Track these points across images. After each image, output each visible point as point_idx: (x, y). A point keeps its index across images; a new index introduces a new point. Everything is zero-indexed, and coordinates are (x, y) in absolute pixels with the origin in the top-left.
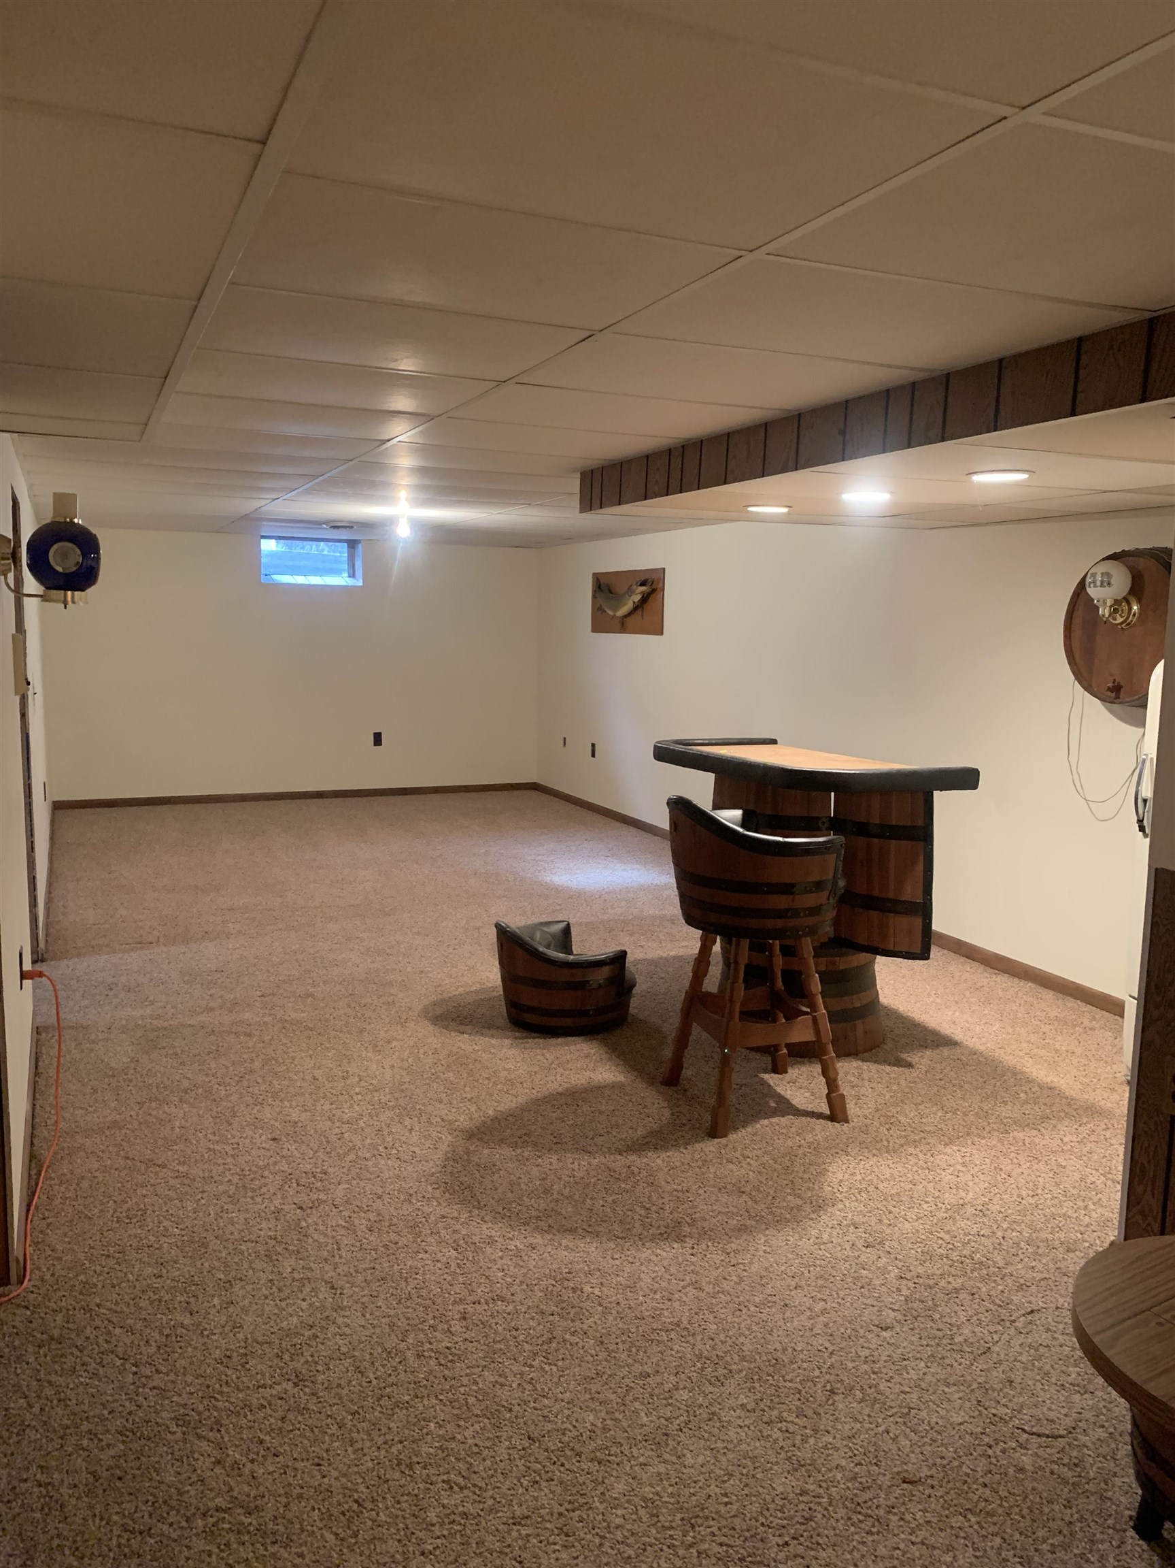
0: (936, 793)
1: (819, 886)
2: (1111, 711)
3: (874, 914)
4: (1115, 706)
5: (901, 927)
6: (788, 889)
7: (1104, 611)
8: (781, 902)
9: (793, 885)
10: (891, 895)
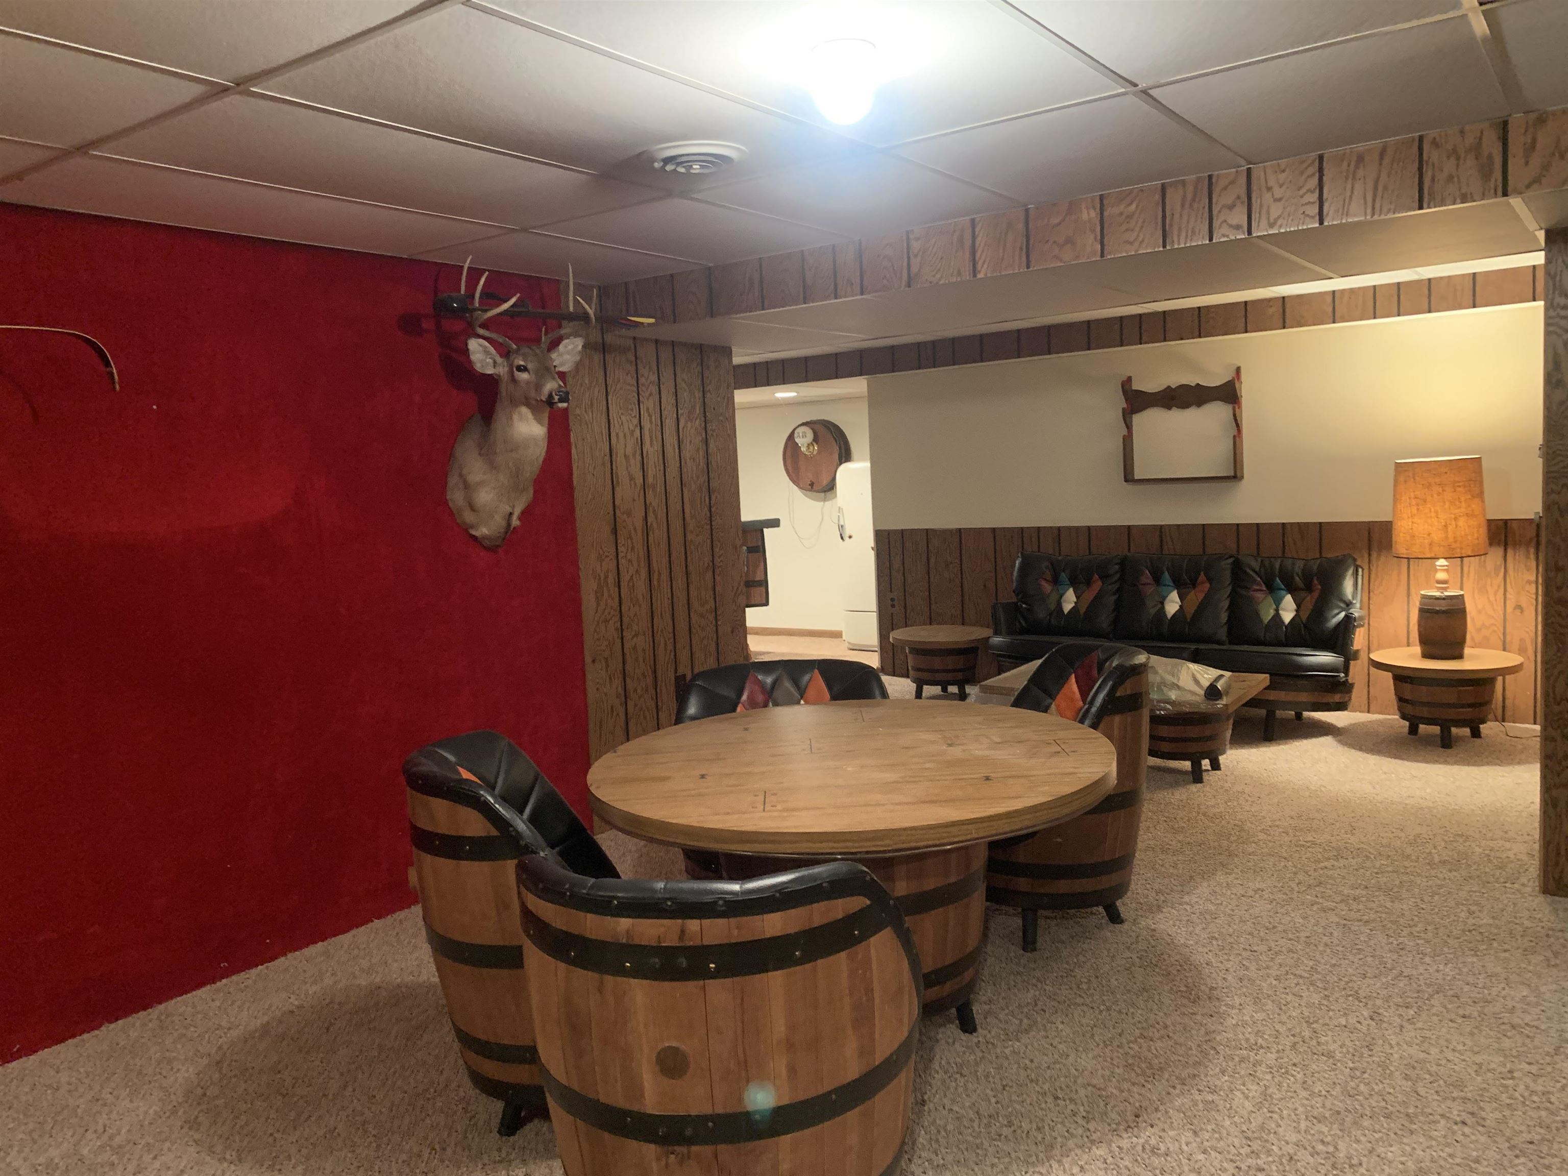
0: (765, 530)
2: (806, 496)
4: (809, 493)
5: (757, 592)
7: (803, 449)
10: (754, 578)
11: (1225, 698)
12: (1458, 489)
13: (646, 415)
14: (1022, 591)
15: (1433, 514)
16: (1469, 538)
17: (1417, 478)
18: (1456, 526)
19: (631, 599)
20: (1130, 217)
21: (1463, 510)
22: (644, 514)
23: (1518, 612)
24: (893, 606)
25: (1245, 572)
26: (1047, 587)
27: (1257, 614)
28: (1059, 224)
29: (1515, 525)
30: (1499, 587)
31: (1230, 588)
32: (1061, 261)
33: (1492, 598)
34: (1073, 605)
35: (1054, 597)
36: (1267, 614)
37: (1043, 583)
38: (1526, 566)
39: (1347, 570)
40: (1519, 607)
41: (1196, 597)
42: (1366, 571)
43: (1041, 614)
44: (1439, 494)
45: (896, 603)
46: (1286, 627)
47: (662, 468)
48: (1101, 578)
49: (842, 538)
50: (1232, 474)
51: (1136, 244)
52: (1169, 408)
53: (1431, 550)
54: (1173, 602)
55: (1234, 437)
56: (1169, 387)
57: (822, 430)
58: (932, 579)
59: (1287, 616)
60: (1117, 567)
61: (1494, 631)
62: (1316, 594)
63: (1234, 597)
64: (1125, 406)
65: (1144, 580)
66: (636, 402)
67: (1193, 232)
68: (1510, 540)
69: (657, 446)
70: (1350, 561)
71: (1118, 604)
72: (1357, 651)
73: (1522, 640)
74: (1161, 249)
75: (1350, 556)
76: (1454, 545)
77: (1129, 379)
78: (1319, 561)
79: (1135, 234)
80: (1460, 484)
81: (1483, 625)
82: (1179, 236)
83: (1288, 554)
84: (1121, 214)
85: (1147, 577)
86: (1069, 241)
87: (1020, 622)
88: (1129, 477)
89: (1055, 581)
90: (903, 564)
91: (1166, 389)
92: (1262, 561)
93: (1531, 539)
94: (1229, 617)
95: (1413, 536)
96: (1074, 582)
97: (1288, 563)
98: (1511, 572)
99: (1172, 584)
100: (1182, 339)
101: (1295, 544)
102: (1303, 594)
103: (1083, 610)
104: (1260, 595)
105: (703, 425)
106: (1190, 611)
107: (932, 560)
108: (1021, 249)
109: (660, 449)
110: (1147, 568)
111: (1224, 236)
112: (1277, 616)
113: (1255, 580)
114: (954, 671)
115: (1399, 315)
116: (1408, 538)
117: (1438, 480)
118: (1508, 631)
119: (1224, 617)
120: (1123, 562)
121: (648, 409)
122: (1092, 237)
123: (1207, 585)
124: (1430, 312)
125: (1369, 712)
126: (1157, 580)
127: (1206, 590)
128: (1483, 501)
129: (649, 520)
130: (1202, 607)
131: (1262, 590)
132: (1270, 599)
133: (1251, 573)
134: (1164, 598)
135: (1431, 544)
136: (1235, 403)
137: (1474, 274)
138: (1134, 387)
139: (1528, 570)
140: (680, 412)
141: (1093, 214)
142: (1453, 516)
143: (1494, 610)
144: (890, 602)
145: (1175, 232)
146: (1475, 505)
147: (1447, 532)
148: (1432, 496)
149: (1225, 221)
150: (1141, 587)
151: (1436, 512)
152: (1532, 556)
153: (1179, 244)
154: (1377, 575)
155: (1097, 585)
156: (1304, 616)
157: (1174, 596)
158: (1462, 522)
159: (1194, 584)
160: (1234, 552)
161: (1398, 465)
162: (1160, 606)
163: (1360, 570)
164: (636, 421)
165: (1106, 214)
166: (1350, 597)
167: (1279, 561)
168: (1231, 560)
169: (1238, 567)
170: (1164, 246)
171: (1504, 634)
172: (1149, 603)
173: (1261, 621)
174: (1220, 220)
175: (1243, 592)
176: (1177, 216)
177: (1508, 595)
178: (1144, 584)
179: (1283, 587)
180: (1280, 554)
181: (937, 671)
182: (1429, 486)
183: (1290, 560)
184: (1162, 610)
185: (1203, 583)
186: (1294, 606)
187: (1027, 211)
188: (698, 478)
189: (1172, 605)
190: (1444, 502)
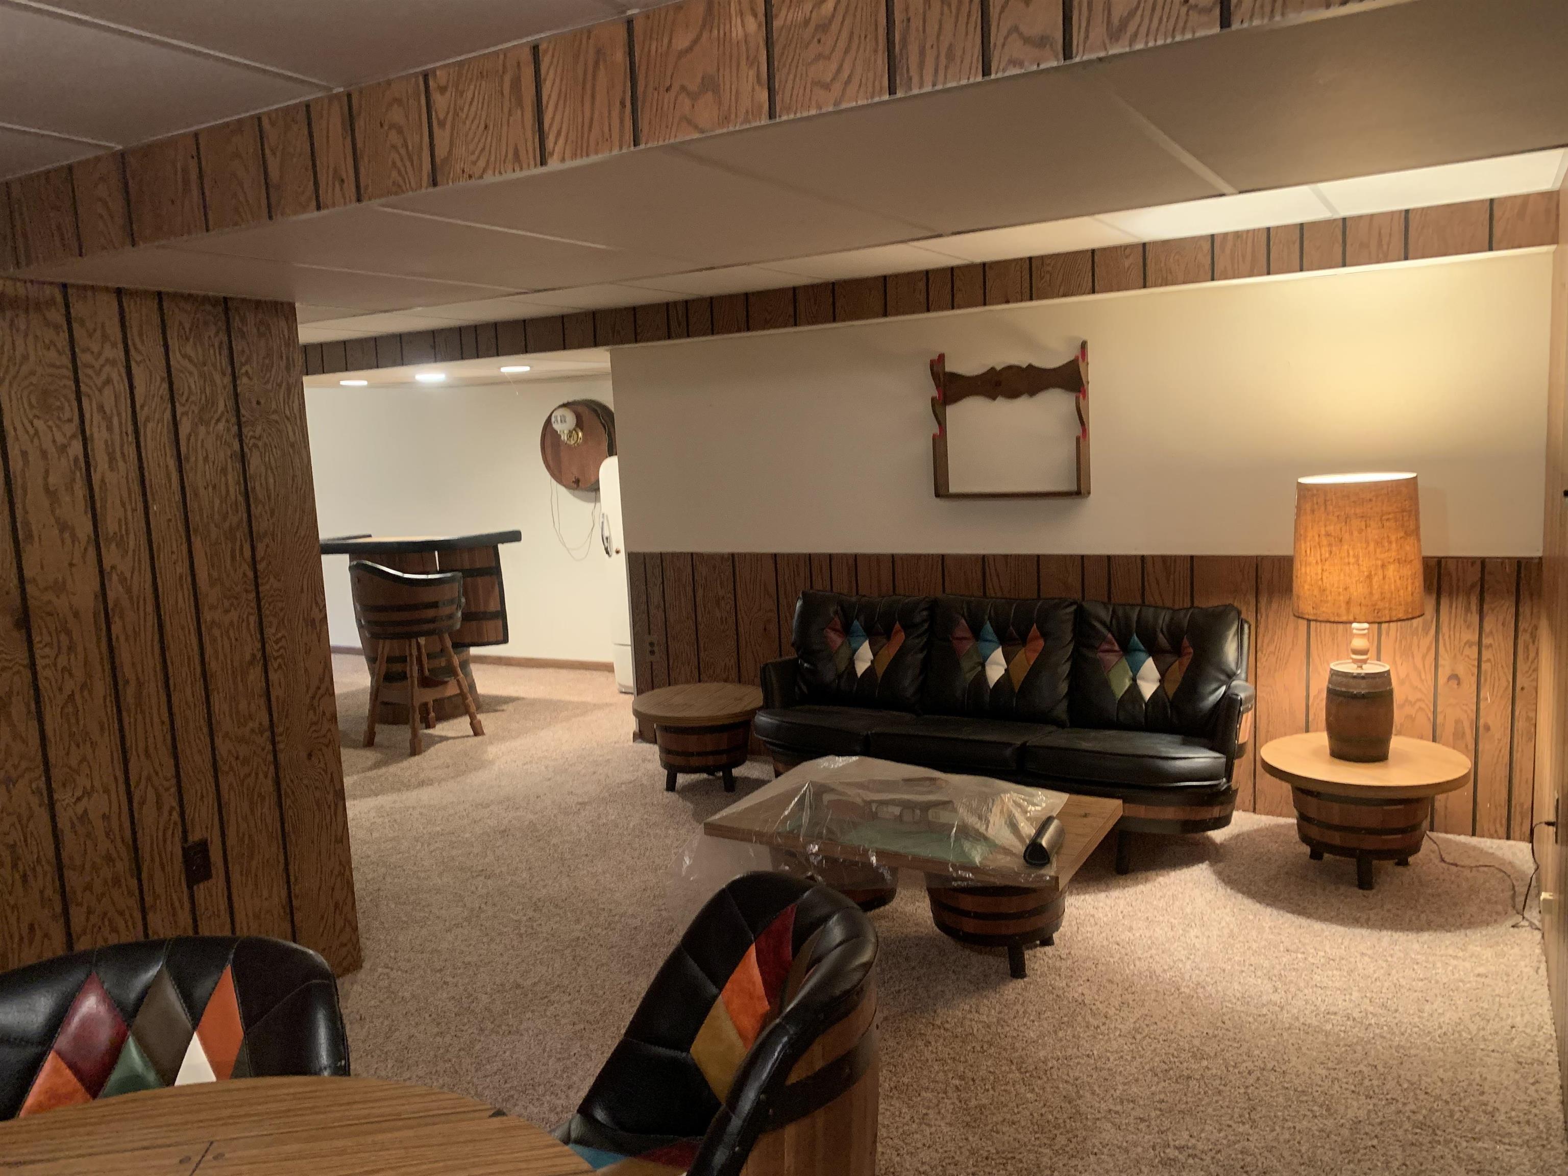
0: (500, 546)
1: (452, 601)
2: (574, 495)
3: (474, 623)
4: (576, 492)
5: (490, 627)
6: (435, 605)
7: (564, 437)
8: (431, 613)
9: (437, 603)
10: (482, 609)
11: (1054, 860)
12: (1387, 524)
13: (97, 418)
14: (804, 646)
15: (1352, 560)
16: (1402, 592)
17: (1330, 508)
18: (1384, 578)
19: (72, 735)
20: (824, 27)
21: (1394, 554)
22: (97, 587)
23: (1454, 683)
24: (652, 652)
25: (1093, 627)
26: (836, 639)
27: (1106, 684)
28: (690, 49)
29: (1452, 566)
30: (1429, 649)
31: (1071, 647)
32: (696, 128)
33: (1420, 665)
34: (869, 664)
35: (844, 653)
36: (1121, 686)
37: (832, 635)
38: (1465, 621)
39: (1228, 627)
40: (1454, 677)
41: (1027, 657)
42: (1253, 628)
43: (829, 676)
44: (1360, 531)
45: (656, 649)
46: (1146, 704)
47: (140, 506)
48: (905, 627)
49: (607, 553)
50: (1074, 488)
51: (837, 87)
52: (994, 398)
53: (1348, 610)
54: (998, 664)
55: (1078, 439)
56: (993, 369)
57: (586, 413)
58: (699, 618)
59: (1148, 688)
60: (925, 613)
61: (1420, 708)
62: (1186, 660)
63: (1077, 660)
64: (935, 393)
65: (959, 633)
66: (73, 396)
67: (950, 56)
68: (1445, 586)
69: (126, 468)
70: (1233, 614)
71: (926, 664)
72: (1242, 747)
73: (1458, 722)
74: (886, 97)
75: (1230, 607)
76: (1381, 605)
77: (942, 357)
78: (1191, 611)
79: (834, 66)
80: (1391, 516)
81: (1406, 700)
82: (921, 65)
83: (1149, 599)
84: (807, 22)
85: (962, 629)
86: (710, 85)
87: (800, 688)
88: (941, 490)
89: (847, 631)
90: (664, 596)
91: (988, 371)
92: (1114, 611)
93: (1473, 586)
94: (1070, 687)
95: (1323, 590)
96: (871, 633)
97: (1149, 613)
98: (1445, 629)
99: (995, 638)
100: (1007, 302)
101: (1158, 583)
102: (1169, 658)
103: (880, 671)
104: (1111, 658)
105: (235, 429)
106: (1019, 677)
107: (700, 593)
108: (623, 104)
109: (134, 474)
110: (963, 616)
111: (1014, 62)
112: (1134, 688)
113: (1105, 637)
114: (713, 753)
115: (1301, 270)
116: (1316, 592)
117: (1359, 511)
118: (1439, 709)
119: (1064, 688)
120: (933, 606)
121: (101, 408)
122: (752, 73)
123: (1041, 642)
124: (1344, 265)
125: (1254, 811)
126: (976, 632)
127: (1040, 649)
128: (1419, 540)
129: (111, 595)
130: (1034, 672)
131: (1115, 651)
132: (1124, 663)
133: (1098, 625)
134: (986, 658)
135: (1348, 603)
136: (1080, 391)
137: (1407, 211)
138: (948, 369)
139: (1468, 627)
140: (178, 410)
141: (752, 25)
142: (1379, 563)
143: (1422, 680)
144: (649, 648)
145: (914, 59)
146: (1409, 547)
147: (1370, 586)
148: (1351, 533)
149: (1016, 29)
150: (954, 642)
151: (1357, 557)
152: (1474, 607)
153: (921, 86)
154: (1266, 627)
155: (900, 637)
156: (1171, 690)
157: (998, 655)
158: (1391, 571)
159: (1023, 639)
160: (1077, 596)
161: (1304, 489)
162: (980, 668)
163: (1246, 627)
164: (71, 428)
165: (777, 24)
166: (1233, 666)
167: (1137, 610)
168: (1074, 607)
169: (1081, 618)
170: (891, 91)
171: (1435, 712)
172: (966, 664)
173: (1113, 694)
174: (1004, 31)
175: (1090, 654)
176: (916, 23)
177: (1441, 662)
178: (957, 639)
179: (1142, 647)
180: (1140, 601)
181: (692, 754)
182: (1347, 519)
183: (1152, 609)
184: (982, 676)
185: (1036, 638)
186: (1157, 675)
187: (630, 22)
188: (225, 517)
189: (996, 669)
190: (1367, 543)
